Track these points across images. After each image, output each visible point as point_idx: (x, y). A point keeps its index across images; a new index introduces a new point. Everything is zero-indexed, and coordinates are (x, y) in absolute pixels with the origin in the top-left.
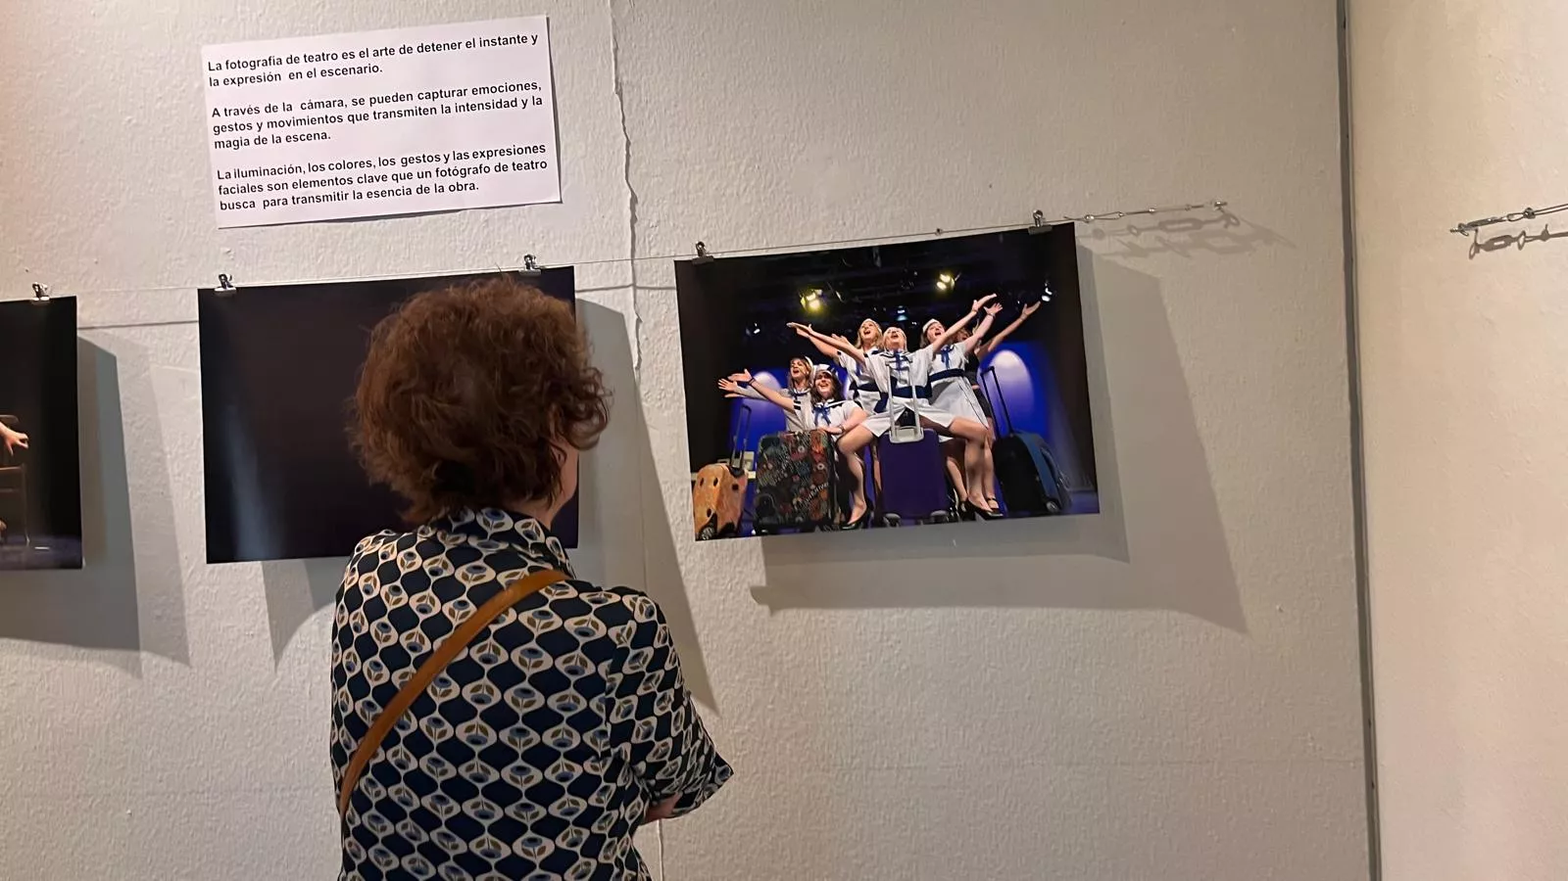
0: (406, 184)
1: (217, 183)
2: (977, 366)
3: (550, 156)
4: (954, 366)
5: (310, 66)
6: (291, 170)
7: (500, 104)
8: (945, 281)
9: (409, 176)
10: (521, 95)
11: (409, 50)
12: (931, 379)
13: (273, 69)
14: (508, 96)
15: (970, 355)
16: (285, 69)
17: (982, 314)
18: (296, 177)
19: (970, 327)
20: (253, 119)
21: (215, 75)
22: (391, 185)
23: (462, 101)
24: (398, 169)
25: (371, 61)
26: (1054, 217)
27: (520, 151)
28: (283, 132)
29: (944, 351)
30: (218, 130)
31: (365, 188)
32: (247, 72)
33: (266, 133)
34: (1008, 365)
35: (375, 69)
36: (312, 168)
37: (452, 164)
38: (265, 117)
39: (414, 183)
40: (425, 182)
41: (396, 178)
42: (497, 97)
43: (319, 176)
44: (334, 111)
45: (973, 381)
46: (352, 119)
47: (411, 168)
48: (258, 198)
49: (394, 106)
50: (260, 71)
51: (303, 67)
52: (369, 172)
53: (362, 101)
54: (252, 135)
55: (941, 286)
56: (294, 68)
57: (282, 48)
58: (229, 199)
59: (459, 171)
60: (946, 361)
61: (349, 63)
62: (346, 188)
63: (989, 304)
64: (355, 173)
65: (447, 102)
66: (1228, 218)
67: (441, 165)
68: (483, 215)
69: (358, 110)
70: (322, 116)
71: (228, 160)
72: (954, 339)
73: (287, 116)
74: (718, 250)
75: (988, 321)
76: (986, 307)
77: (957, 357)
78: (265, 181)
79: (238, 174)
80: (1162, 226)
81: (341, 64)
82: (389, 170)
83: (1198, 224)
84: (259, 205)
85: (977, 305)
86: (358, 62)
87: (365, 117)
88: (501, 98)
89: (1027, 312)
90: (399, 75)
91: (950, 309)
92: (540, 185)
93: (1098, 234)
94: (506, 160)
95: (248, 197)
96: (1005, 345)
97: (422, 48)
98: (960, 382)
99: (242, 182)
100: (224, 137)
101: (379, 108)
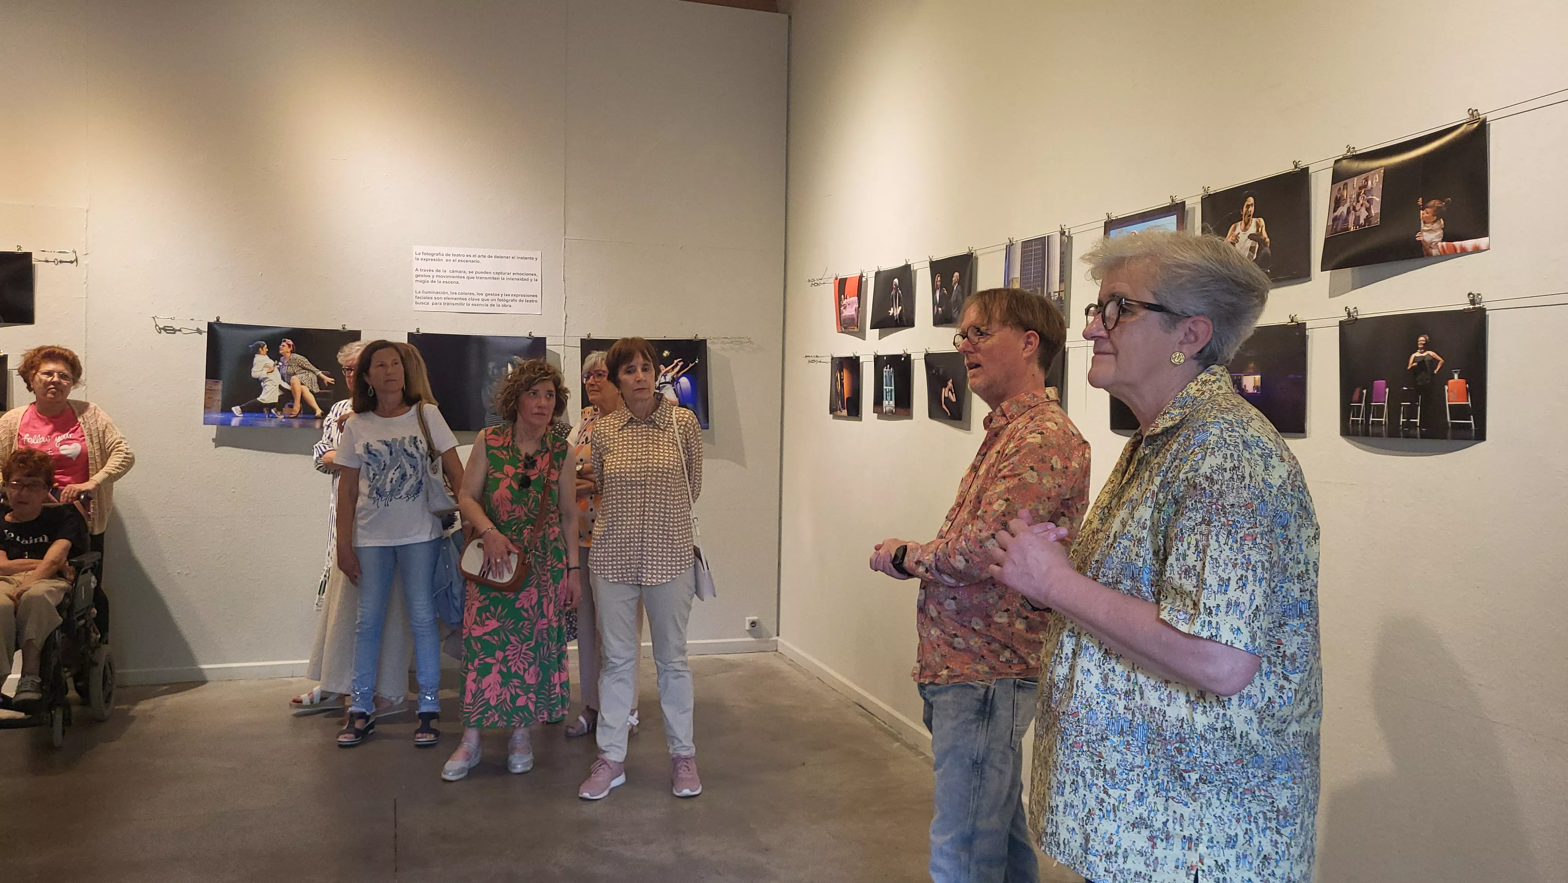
0: (486, 302)
1: (415, 294)
2: (675, 381)
3: (539, 299)
4: (667, 380)
5: (454, 258)
6: (444, 293)
7: (522, 279)
8: (666, 353)
9: (488, 300)
10: (530, 277)
11: (491, 257)
12: (660, 384)
13: (440, 257)
14: (526, 277)
15: (673, 377)
16: (445, 258)
17: (677, 365)
18: (445, 296)
19: (673, 368)
20: (431, 274)
21: (418, 256)
22: (480, 302)
23: (509, 276)
24: (484, 297)
25: (478, 259)
26: (700, 337)
27: (528, 296)
28: (442, 280)
29: (665, 376)
30: (417, 276)
31: (471, 302)
32: (430, 257)
33: (435, 279)
34: (684, 381)
35: (478, 262)
36: (453, 293)
37: (503, 297)
38: (435, 274)
39: (489, 303)
40: (493, 303)
41: (483, 300)
42: (522, 277)
43: (454, 296)
44: (460, 275)
45: (673, 386)
46: (468, 278)
47: (488, 297)
48: (430, 301)
49: (484, 275)
50: (435, 257)
51: (452, 258)
52: (473, 297)
53: (472, 272)
54: (430, 279)
55: (665, 355)
56: (448, 258)
57: (444, 250)
58: (419, 301)
59: (505, 300)
60: (665, 378)
61: (469, 259)
62: (464, 302)
63: (679, 362)
64: (468, 297)
65: (503, 276)
66: (750, 342)
67: (500, 297)
68: (513, 316)
69: (471, 275)
70: (458, 275)
71: (418, 287)
72: (668, 372)
73: (444, 274)
74: (594, 336)
75: (679, 367)
76: (678, 363)
77: (669, 378)
78: (433, 296)
79: (423, 292)
80: (731, 342)
81: (466, 258)
82: (480, 297)
83: (742, 343)
84: (430, 304)
85: (676, 361)
86: (472, 259)
87: (473, 278)
88: (523, 277)
89: (691, 365)
90: (486, 265)
91: (667, 362)
92: (534, 308)
93: (713, 343)
94: (523, 298)
95: (426, 301)
96: (683, 375)
97: (496, 257)
98: (669, 386)
99: (425, 295)
100: (419, 279)
101: (478, 275)
